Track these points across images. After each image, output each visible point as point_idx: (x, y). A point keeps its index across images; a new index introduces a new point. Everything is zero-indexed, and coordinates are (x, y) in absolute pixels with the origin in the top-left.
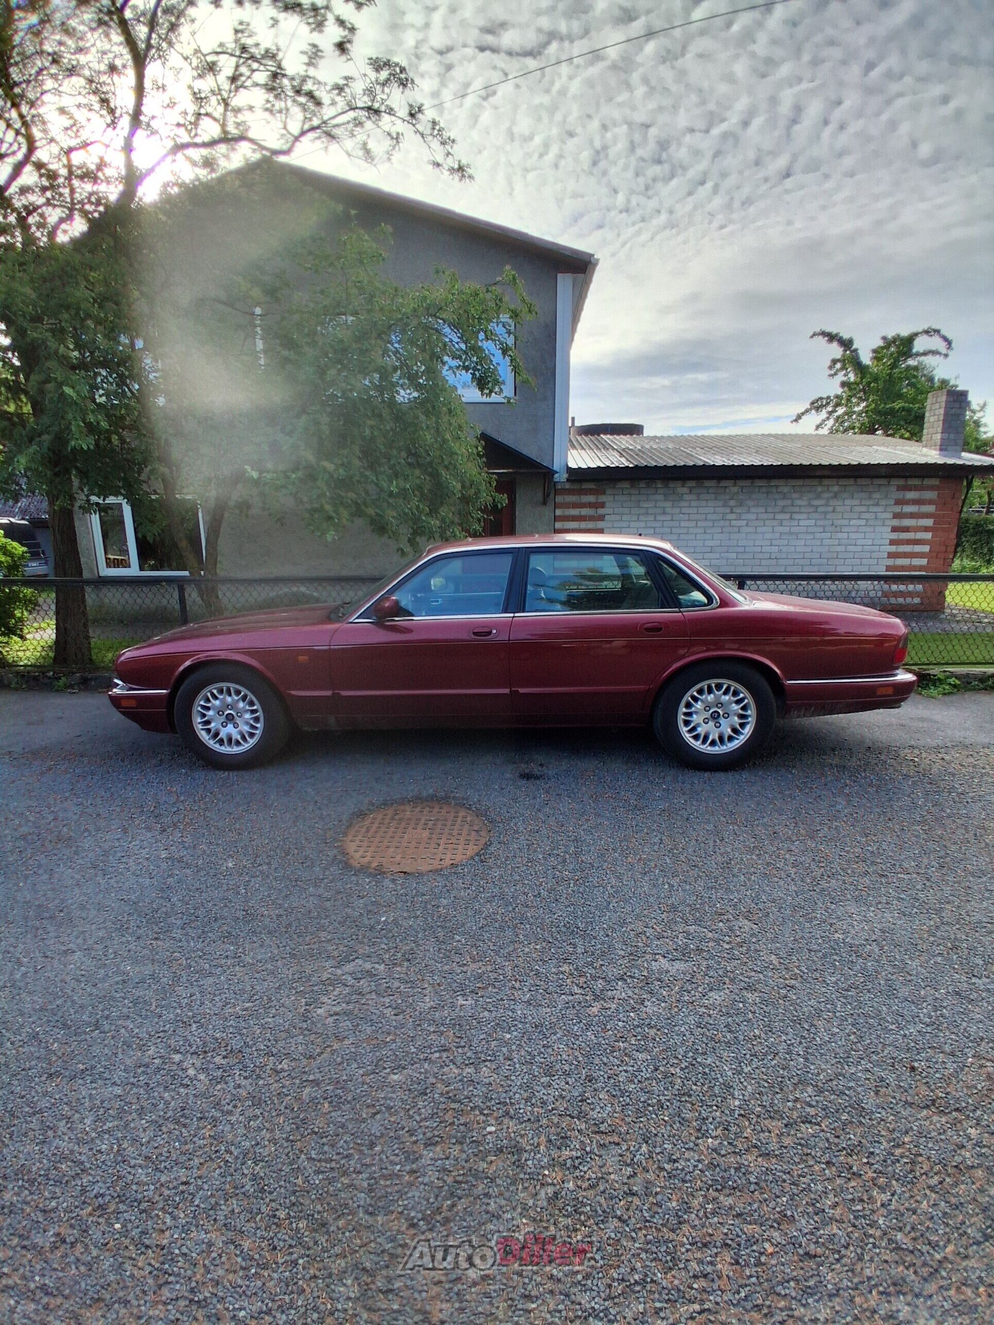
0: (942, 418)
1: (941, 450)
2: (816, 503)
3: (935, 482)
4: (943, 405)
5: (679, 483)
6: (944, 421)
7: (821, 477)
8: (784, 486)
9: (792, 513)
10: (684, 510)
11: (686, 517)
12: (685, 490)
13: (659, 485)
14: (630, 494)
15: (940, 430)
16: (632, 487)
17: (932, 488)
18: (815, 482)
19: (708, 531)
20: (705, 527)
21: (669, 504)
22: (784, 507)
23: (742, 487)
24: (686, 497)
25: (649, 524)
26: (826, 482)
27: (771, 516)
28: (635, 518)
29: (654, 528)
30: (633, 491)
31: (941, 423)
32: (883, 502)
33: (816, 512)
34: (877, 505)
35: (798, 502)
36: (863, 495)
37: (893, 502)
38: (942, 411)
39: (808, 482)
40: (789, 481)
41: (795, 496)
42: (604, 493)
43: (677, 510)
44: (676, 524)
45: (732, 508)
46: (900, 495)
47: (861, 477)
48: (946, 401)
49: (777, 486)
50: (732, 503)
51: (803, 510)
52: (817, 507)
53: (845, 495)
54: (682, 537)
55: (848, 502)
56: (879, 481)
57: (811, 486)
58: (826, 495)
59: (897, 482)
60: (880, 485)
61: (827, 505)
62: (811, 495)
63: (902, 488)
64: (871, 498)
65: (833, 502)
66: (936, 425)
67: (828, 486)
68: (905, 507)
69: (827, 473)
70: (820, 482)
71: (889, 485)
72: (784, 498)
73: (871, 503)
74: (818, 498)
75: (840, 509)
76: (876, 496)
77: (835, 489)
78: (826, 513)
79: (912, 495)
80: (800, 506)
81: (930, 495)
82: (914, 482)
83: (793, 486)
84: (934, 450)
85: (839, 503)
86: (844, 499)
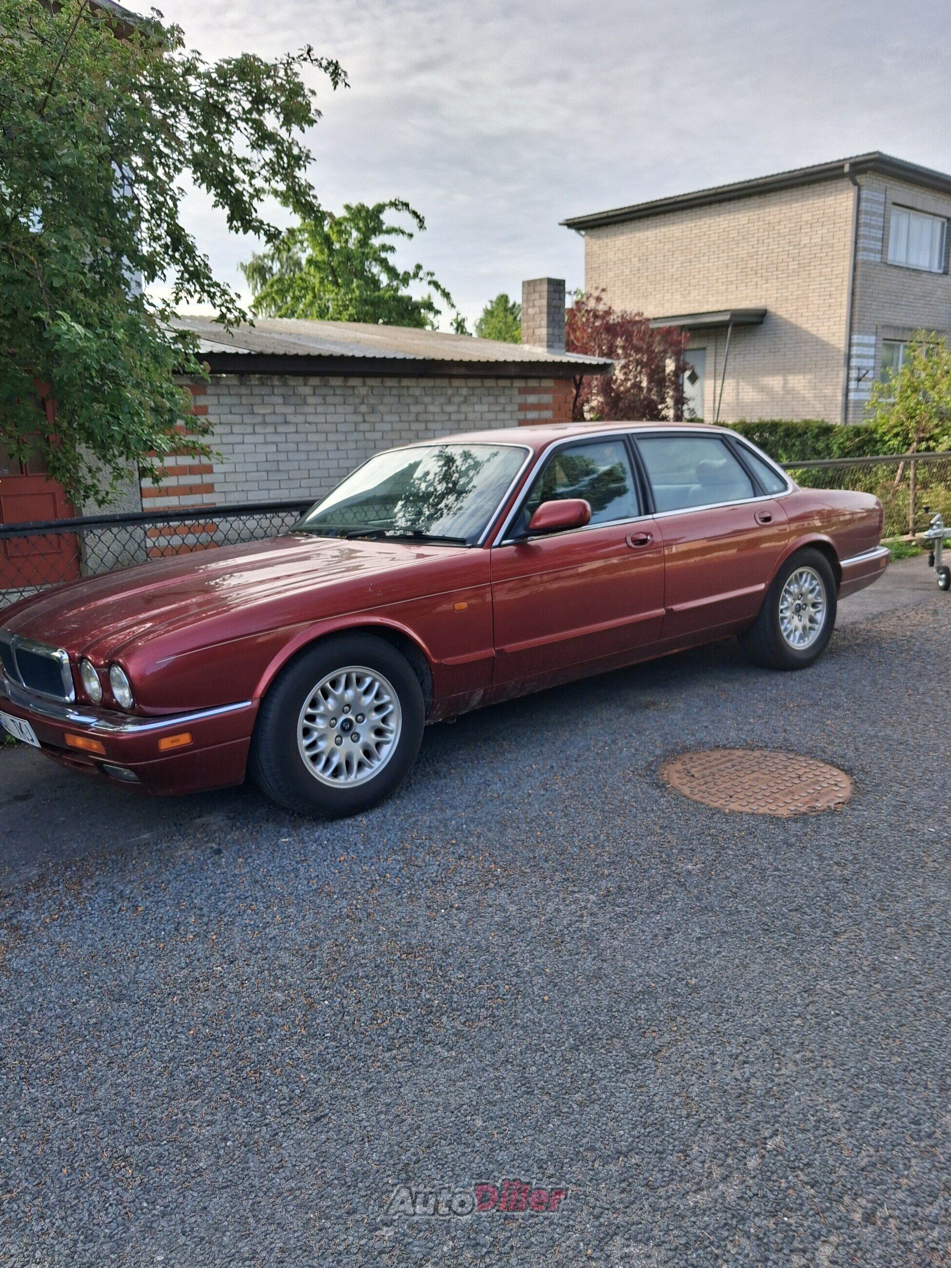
0: (545, 310)
1: (548, 346)
2: (448, 409)
3: (548, 383)
4: (545, 294)
5: (300, 380)
6: (548, 313)
7: (452, 376)
8: (415, 387)
9: (427, 422)
10: (310, 418)
11: (313, 428)
12: (307, 390)
13: (276, 383)
14: (240, 396)
15: (544, 323)
16: (241, 384)
17: (546, 391)
18: (445, 382)
19: (341, 447)
20: (337, 442)
21: (290, 409)
22: (418, 414)
23: (372, 387)
24: (311, 400)
25: (270, 438)
26: (456, 383)
27: (406, 425)
28: (250, 429)
29: (276, 444)
30: (244, 391)
31: (545, 316)
32: (509, 408)
33: (449, 420)
34: (504, 411)
35: (431, 408)
36: (491, 399)
37: (516, 407)
38: (544, 302)
39: (439, 382)
40: (420, 380)
41: (427, 400)
42: (205, 394)
43: (300, 419)
44: (302, 437)
45: (364, 415)
46: (519, 399)
47: (488, 377)
48: (549, 291)
49: (408, 387)
50: (363, 409)
51: (437, 418)
52: (450, 414)
53: (475, 399)
54: (311, 456)
55: (478, 408)
56: (503, 383)
57: (442, 388)
58: (456, 399)
59: (518, 383)
60: (504, 388)
61: (458, 412)
62: (442, 400)
63: (523, 391)
64: (497, 403)
65: (464, 408)
66: (538, 318)
67: (457, 388)
68: (528, 413)
69: (462, 371)
70: (450, 383)
71: (511, 387)
72: (417, 403)
73: (498, 408)
74: (450, 402)
75: (471, 416)
76: (502, 400)
77: (464, 391)
78: (459, 421)
79: (532, 399)
80: (434, 413)
81: (547, 398)
82: (533, 383)
83: (424, 388)
84: (542, 346)
85: (470, 409)
86: (474, 404)
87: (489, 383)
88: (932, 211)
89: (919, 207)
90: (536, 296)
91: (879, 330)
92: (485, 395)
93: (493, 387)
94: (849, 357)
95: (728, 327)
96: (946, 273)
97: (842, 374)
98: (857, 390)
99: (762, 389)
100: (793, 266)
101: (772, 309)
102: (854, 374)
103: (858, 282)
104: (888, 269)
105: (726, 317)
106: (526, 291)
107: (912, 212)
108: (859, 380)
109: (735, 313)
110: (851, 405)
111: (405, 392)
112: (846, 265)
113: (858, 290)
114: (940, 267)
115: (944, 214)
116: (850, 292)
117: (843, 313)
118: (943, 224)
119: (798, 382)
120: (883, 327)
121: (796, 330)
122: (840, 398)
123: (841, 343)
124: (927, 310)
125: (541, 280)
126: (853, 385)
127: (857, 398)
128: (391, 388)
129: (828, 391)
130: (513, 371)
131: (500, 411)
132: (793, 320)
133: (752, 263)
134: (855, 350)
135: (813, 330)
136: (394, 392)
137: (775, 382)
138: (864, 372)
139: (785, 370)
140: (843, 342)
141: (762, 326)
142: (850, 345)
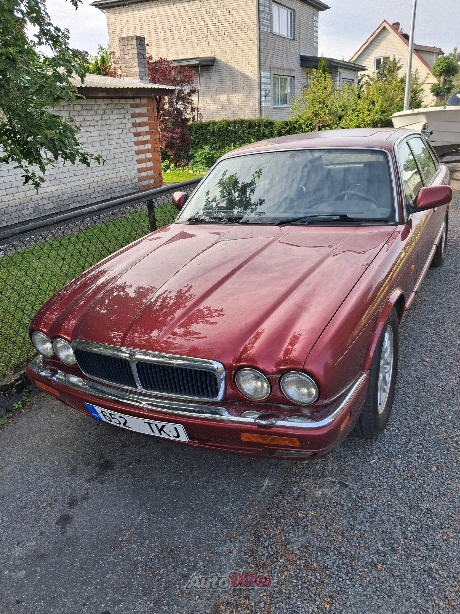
1: (140, 79)
2: (96, 118)
3: (144, 101)
4: (135, 46)
6: (139, 58)
7: (96, 98)
8: (77, 105)
9: (86, 126)
15: (136, 64)
17: (143, 105)
18: (93, 101)
22: (80, 122)
26: (99, 101)
31: (136, 60)
32: (127, 116)
33: (98, 125)
35: (88, 118)
36: (117, 111)
37: (130, 116)
38: (135, 51)
41: (85, 113)
46: (131, 111)
47: (115, 98)
48: (136, 44)
49: (73, 105)
51: (91, 124)
52: (97, 121)
53: (109, 111)
55: (111, 117)
56: (123, 101)
57: (91, 105)
58: (100, 112)
59: (130, 101)
60: (123, 104)
61: (102, 120)
62: (92, 112)
63: (133, 106)
64: (121, 114)
65: (104, 117)
66: (132, 61)
67: (99, 104)
68: (136, 119)
69: (104, 94)
70: (96, 102)
71: (127, 104)
72: (79, 115)
73: (121, 117)
74: (96, 114)
75: (109, 122)
76: (123, 112)
77: (103, 107)
78: (102, 125)
79: (137, 110)
80: (89, 121)
81: (144, 110)
82: (137, 101)
83: (82, 105)
84: (137, 79)
85: (107, 118)
86: (109, 115)
87: (116, 101)
88: (287, 5)
89: (283, 4)
90: (129, 47)
91: (272, 70)
92: (114, 109)
93: (118, 104)
94: (260, 84)
95: (198, 67)
96: (294, 39)
97: (258, 93)
98: (265, 101)
99: (217, 102)
100: (227, 33)
101: (218, 57)
102: (263, 93)
103: (262, 43)
104: (273, 37)
105: (198, 62)
106: (121, 44)
107: (280, 6)
108: (266, 96)
109: (202, 60)
110: (263, 109)
111: (72, 108)
112: (255, 34)
113: (262, 47)
114: (291, 36)
115: (292, 8)
116: (258, 49)
117: (256, 60)
118: (291, 13)
119: (236, 98)
120: (274, 67)
121: (232, 69)
122: (257, 105)
123: (256, 77)
124: (288, 59)
125: (131, 37)
126: (263, 98)
127: (265, 105)
128: (64, 106)
129: (251, 103)
130: (130, 94)
131: (123, 118)
132: (229, 64)
133: (205, 31)
134: (263, 80)
135: (240, 70)
136: (66, 108)
137: (223, 98)
138: (268, 92)
139: (228, 91)
140: (257, 76)
141: (214, 67)
142: (260, 77)
